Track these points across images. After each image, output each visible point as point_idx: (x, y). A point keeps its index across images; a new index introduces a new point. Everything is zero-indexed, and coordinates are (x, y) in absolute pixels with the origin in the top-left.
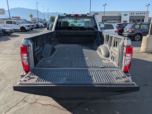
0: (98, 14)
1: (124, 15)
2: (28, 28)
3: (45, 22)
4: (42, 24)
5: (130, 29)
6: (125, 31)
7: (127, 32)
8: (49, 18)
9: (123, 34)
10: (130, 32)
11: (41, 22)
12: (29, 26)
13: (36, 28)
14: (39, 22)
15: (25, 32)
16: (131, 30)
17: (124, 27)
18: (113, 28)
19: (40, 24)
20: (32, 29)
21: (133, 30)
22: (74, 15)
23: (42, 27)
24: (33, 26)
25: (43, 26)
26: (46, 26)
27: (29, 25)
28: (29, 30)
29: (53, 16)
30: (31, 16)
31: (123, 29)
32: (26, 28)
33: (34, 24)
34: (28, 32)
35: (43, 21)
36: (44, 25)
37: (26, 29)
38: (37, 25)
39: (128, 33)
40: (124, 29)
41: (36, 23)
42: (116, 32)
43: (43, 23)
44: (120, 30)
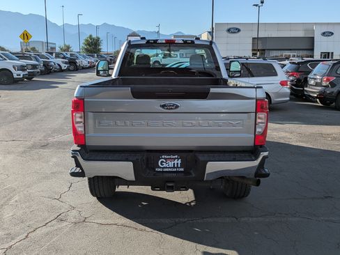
0: (239, 30)
1: (324, 34)
2: (22, 73)
3: (68, 56)
4: (59, 61)
5: (323, 76)
6: (312, 82)
7: (317, 84)
8: (83, 41)
9: (306, 91)
10: (324, 84)
11: (58, 56)
12: (22, 68)
13: (42, 73)
14: (51, 54)
15: (12, 86)
16: (328, 80)
17: (310, 72)
18: (275, 74)
19: (56, 61)
20: (30, 77)
21: (333, 79)
22: (164, 42)
23: (61, 70)
24: (34, 67)
25: (64, 66)
26: (72, 68)
27: (25, 64)
28: (22, 80)
29: (94, 36)
30: (26, 36)
31: (307, 78)
32: (16, 74)
33: (37, 60)
34: (19, 86)
35: (64, 53)
36: (66, 63)
37: (15, 76)
38: (46, 65)
39: (320, 88)
40: (309, 76)
41: (42, 57)
42: (283, 83)
43: (64, 58)
44: (299, 80)
